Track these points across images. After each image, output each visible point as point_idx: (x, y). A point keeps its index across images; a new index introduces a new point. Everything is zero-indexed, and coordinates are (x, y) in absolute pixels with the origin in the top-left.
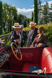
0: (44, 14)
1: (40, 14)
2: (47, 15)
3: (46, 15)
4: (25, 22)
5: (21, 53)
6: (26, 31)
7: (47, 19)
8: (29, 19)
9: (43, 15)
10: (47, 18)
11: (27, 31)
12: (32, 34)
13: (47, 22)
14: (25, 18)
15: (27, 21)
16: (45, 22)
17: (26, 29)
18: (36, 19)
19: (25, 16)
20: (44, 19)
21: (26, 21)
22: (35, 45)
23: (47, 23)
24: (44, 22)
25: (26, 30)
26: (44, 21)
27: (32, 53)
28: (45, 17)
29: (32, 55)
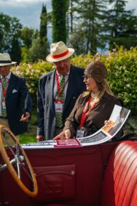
0: (86, 17)
1: (71, 13)
2: (97, 19)
3: (92, 19)
4: (15, 43)
5: (30, 167)
6: (25, 76)
7: (97, 33)
8: (29, 32)
9: (82, 20)
10: (94, 30)
11: (29, 76)
12: (60, 93)
13: (94, 45)
14: (16, 26)
15: (22, 38)
16: (90, 45)
17: (28, 71)
18: (59, 33)
19: (15, 19)
20: (86, 32)
21: (19, 39)
22: (78, 131)
23: (96, 49)
24: (85, 44)
25: (25, 72)
26: (86, 40)
27: (74, 166)
28: (89, 26)
29: (73, 173)
